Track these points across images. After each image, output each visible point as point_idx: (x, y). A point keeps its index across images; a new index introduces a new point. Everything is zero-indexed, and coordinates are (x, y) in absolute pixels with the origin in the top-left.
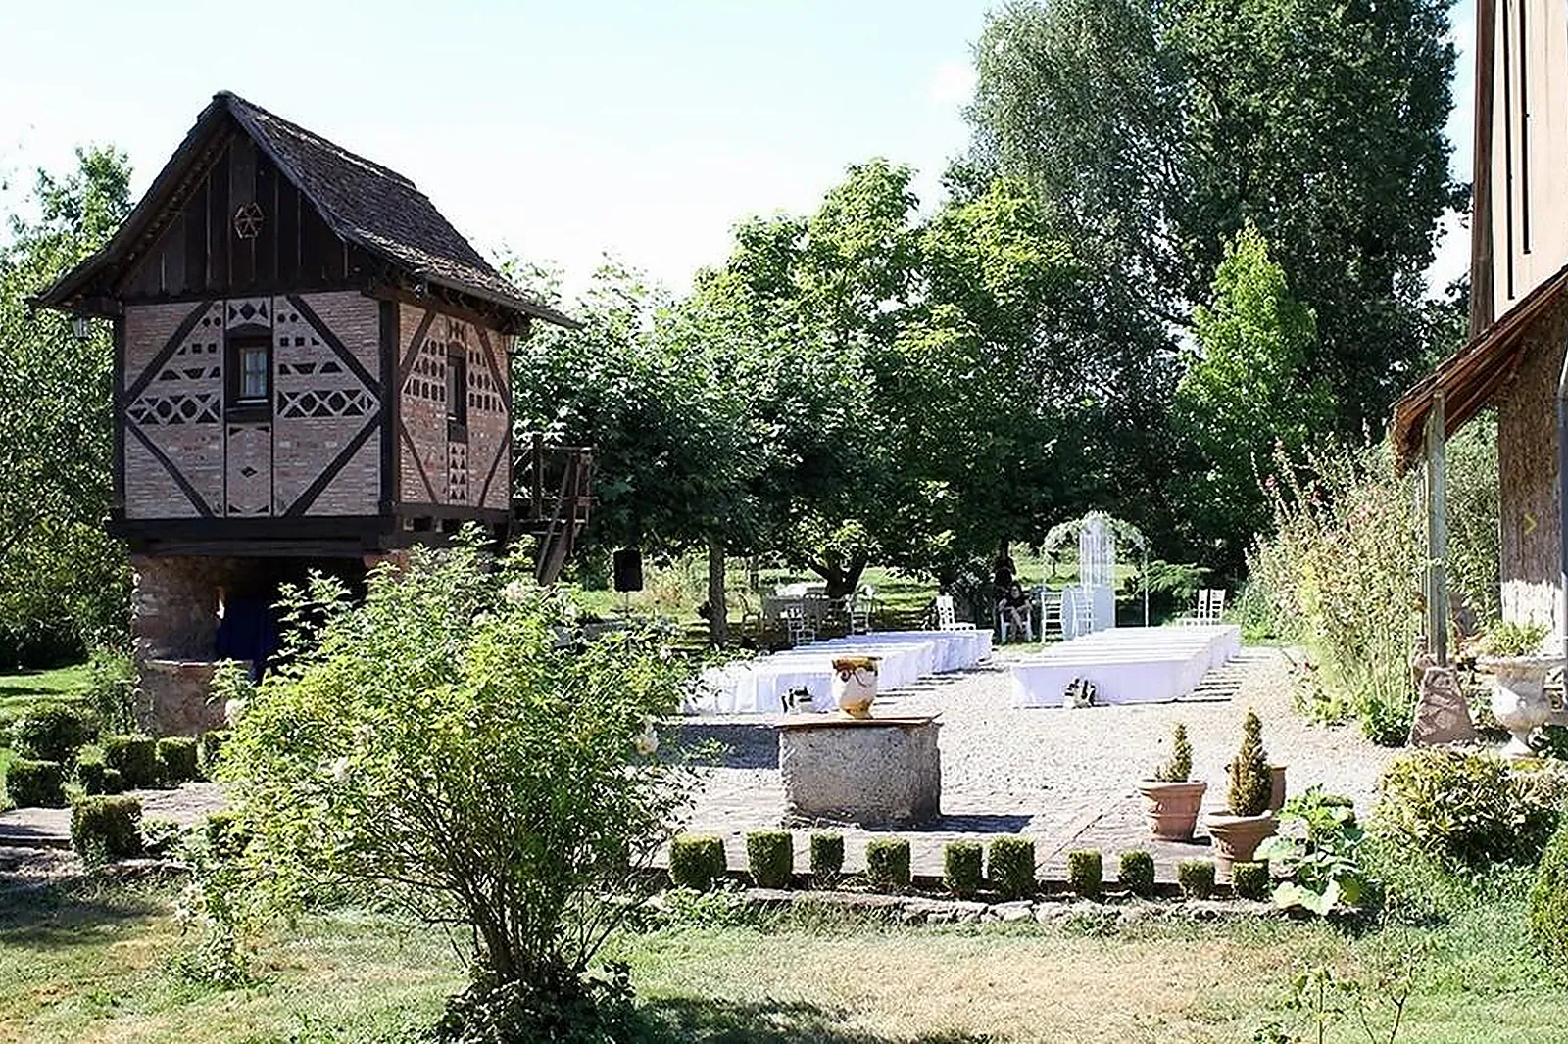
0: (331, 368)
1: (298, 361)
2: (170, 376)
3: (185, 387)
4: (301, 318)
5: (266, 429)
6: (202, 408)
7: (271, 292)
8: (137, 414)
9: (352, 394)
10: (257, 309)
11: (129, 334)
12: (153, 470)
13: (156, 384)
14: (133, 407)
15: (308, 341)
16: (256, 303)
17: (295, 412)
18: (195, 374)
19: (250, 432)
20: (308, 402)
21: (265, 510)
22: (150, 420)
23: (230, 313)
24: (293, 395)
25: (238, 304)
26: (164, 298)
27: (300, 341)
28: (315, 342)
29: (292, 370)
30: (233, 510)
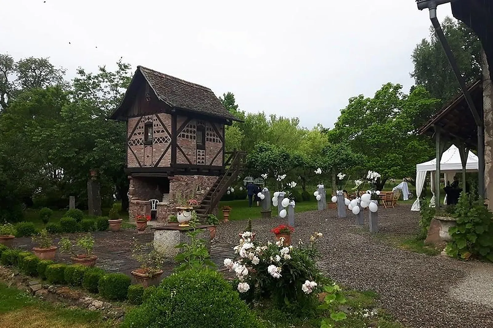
0: (163, 131)
1: (157, 130)
2: (135, 134)
3: (138, 137)
4: (158, 120)
5: (151, 146)
6: (141, 141)
7: (152, 114)
8: (130, 143)
9: (166, 137)
10: (150, 118)
11: (129, 125)
12: (132, 156)
13: (133, 136)
14: (129, 142)
15: (159, 125)
16: (150, 116)
17: (156, 142)
18: (139, 134)
19: (149, 147)
20: (158, 140)
21: (151, 165)
22: (132, 145)
23: (146, 119)
24: (156, 138)
25: (147, 117)
26: (134, 116)
27: (157, 125)
28: (160, 125)
29: (156, 132)
30: (145, 165)
